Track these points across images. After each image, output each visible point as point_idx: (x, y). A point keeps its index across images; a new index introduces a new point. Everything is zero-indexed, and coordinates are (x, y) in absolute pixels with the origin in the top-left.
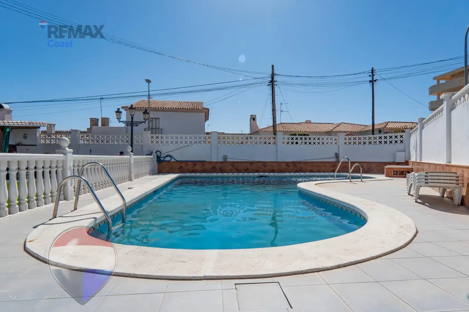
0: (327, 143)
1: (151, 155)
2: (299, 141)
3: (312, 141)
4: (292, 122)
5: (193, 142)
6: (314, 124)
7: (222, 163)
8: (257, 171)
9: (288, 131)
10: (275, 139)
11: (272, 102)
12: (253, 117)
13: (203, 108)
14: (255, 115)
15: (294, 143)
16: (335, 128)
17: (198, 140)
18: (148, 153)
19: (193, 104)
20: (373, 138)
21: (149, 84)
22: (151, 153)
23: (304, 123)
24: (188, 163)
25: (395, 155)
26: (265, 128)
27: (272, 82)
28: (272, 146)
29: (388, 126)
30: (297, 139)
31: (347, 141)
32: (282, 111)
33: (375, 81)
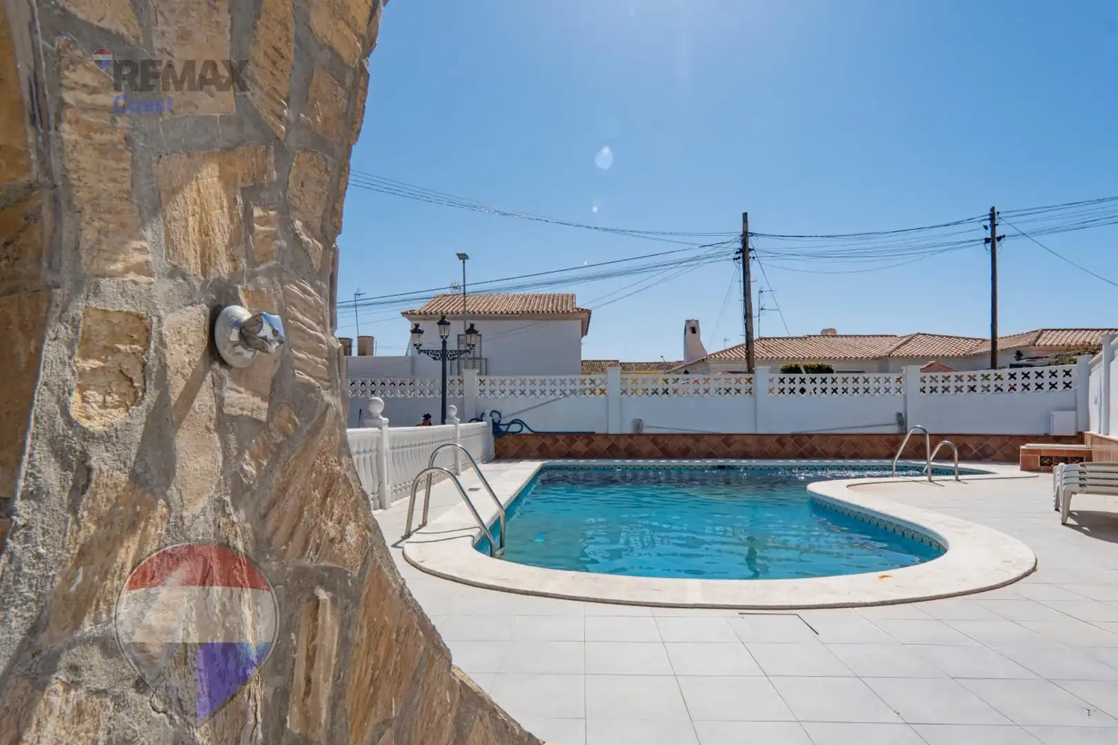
0: (877, 390)
1: (482, 421)
2: (809, 387)
3: (839, 385)
4: (787, 336)
5: (568, 392)
6: (844, 338)
7: (630, 436)
8: (710, 456)
9: (778, 357)
10: (751, 383)
11: (742, 298)
12: (693, 324)
13: (578, 309)
14: (697, 321)
15: (797, 391)
16: (898, 347)
17: (578, 387)
18: (474, 417)
19: (553, 300)
20: (992, 377)
21: (464, 263)
22: (482, 417)
23: (819, 336)
24: (557, 437)
25: (1048, 420)
26: (722, 352)
27: (744, 253)
28: (744, 398)
29: (1041, 342)
30: (803, 381)
31: (928, 385)
32: (762, 309)
33: (999, 239)
